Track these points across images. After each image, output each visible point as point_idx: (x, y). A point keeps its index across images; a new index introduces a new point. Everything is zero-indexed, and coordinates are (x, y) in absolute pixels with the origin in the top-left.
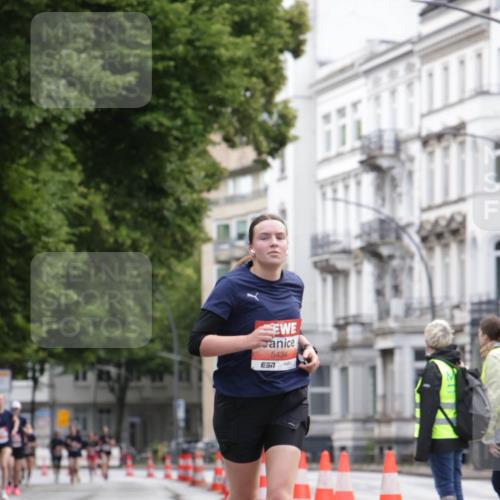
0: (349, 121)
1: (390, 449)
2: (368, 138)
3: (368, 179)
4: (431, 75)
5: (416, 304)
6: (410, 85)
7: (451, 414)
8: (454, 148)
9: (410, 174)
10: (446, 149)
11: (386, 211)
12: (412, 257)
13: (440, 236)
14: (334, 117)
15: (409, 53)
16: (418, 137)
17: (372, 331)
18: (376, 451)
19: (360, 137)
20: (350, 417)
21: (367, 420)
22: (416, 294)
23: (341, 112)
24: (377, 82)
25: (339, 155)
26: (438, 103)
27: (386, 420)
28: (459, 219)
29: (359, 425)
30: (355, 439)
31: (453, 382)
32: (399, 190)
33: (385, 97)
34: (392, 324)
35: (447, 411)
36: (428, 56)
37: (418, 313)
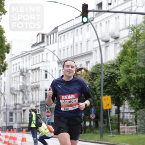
0: (18, 66)
1: (24, 129)
2: (21, 69)
3: (21, 77)
4: (33, 58)
5: (30, 101)
6: (29, 60)
7: (35, 122)
8: (38, 72)
9: (29, 76)
10: (36, 72)
11: (25, 83)
12: (29, 92)
13: (35, 88)
14: (15, 65)
15: (29, 54)
16: (31, 69)
17: (21, 106)
18: (22, 129)
19: (20, 69)
20: (17, 122)
21: (20, 123)
22: (30, 99)
23: (16, 64)
24: (23, 59)
25: (16, 72)
26: (35, 63)
27: (24, 123)
28: (38, 85)
29: (18, 124)
30: (18, 127)
31: (35, 116)
32: (27, 79)
33: (25, 61)
34: (25, 105)
35: (34, 122)
36: (33, 54)
37: (30, 103)
